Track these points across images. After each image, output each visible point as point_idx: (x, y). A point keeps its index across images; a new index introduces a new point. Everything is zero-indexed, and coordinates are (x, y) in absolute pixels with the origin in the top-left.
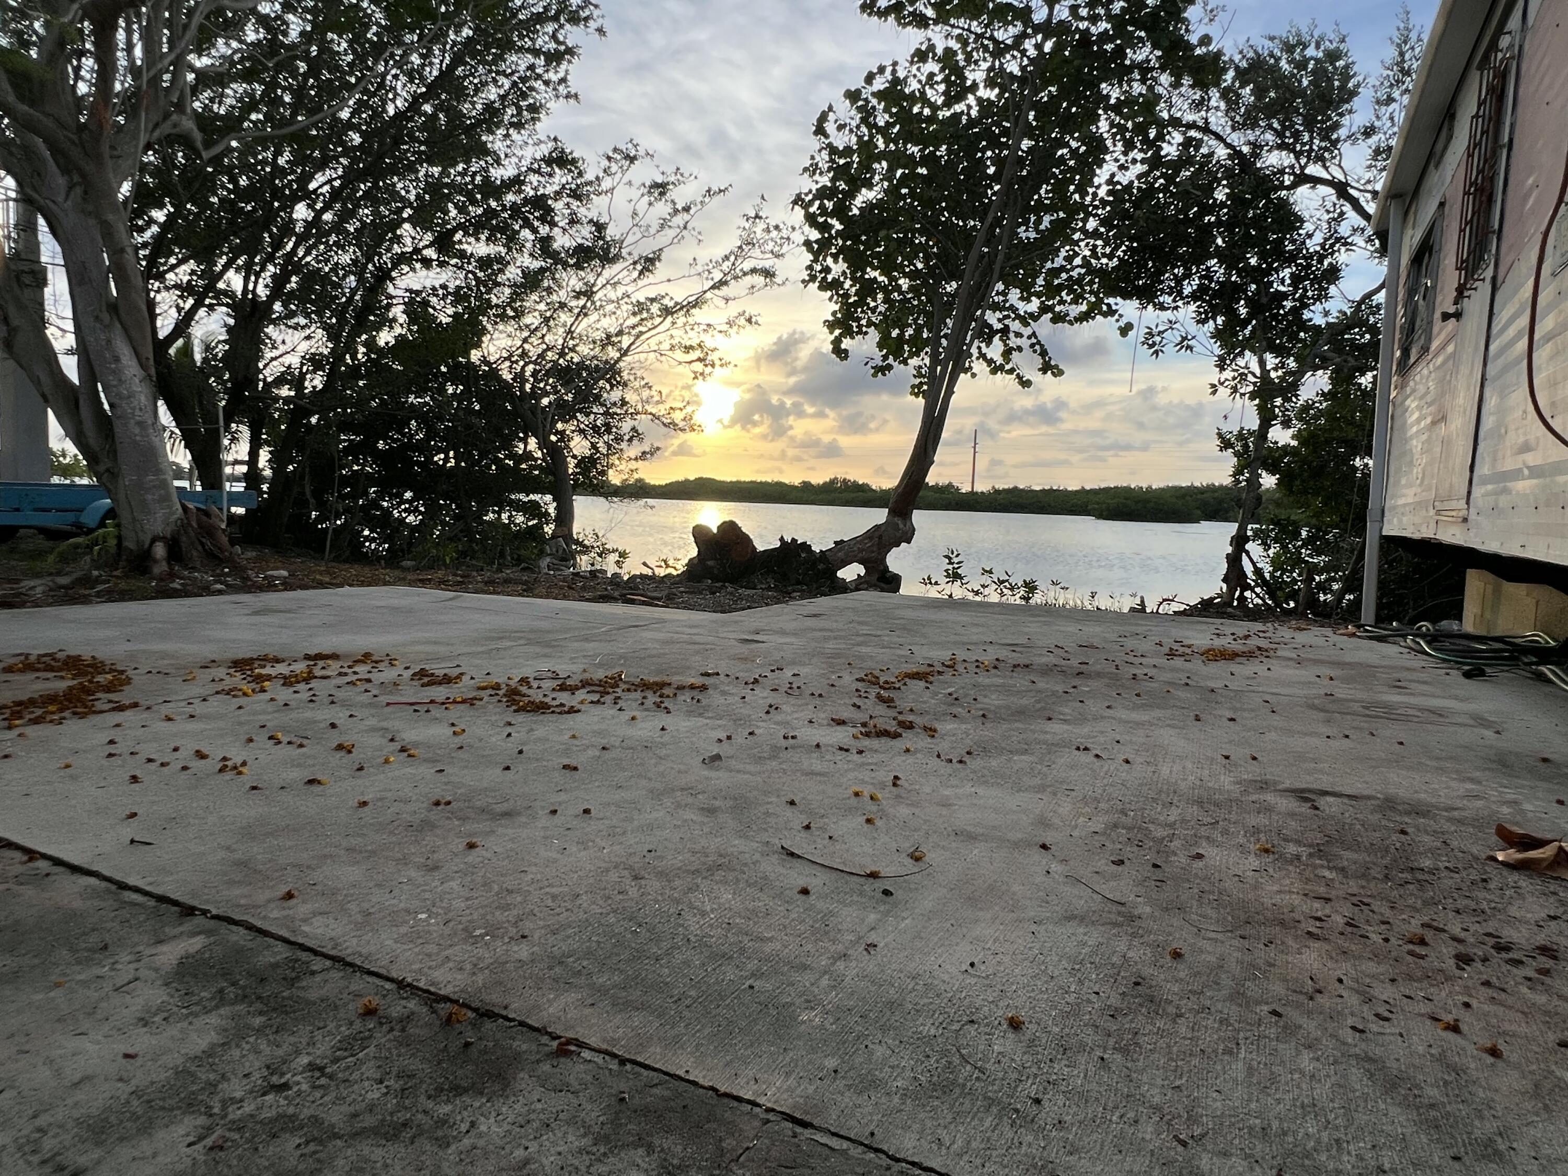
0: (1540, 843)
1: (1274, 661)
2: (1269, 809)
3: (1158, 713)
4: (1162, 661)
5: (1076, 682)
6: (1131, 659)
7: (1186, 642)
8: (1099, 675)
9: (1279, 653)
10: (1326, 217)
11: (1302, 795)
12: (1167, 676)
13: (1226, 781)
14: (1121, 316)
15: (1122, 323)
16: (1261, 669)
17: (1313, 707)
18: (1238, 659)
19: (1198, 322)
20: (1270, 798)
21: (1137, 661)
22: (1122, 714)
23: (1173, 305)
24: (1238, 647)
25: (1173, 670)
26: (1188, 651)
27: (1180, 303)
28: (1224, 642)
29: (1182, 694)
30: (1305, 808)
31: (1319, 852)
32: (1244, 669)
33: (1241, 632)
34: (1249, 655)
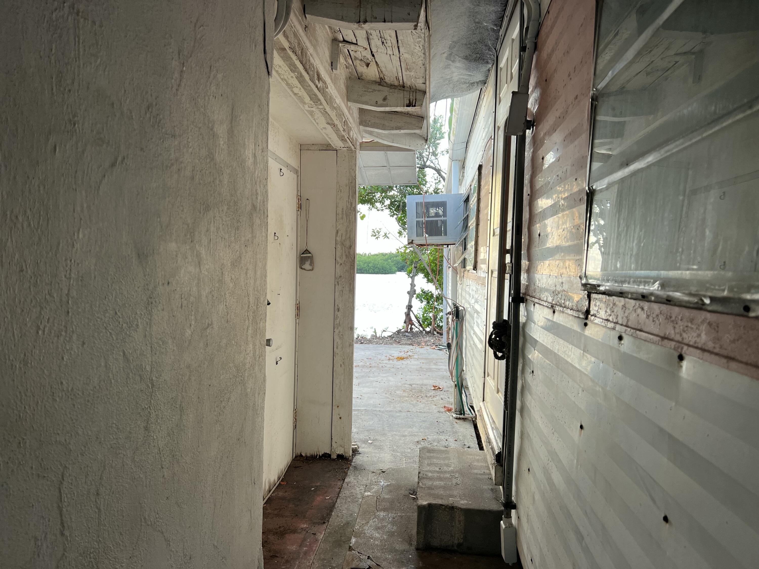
0: (436, 387)
1: (412, 359)
2: (405, 387)
3: (388, 374)
4: (387, 362)
5: (370, 369)
6: (380, 362)
7: (393, 355)
8: (375, 367)
9: (414, 357)
10: (434, 182)
11: (411, 385)
12: (389, 366)
13: (400, 384)
14: (361, 213)
15: (361, 215)
16: (409, 362)
17: (417, 370)
18: (405, 359)
19: (391, 216)
20: (406, 385)
21: (382, 362)
22: (382, 375)
23: (381, 209)
24: (405, 356)
25: (391, 364)
26: (393, 358)
27: (384, 208)
28: (402, 355)
29: (392, 370)
30: (410, 386)
31: (411, 391)
32: (405, 362)
33: (406, 350)
34: (407, 358)
